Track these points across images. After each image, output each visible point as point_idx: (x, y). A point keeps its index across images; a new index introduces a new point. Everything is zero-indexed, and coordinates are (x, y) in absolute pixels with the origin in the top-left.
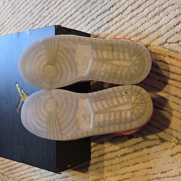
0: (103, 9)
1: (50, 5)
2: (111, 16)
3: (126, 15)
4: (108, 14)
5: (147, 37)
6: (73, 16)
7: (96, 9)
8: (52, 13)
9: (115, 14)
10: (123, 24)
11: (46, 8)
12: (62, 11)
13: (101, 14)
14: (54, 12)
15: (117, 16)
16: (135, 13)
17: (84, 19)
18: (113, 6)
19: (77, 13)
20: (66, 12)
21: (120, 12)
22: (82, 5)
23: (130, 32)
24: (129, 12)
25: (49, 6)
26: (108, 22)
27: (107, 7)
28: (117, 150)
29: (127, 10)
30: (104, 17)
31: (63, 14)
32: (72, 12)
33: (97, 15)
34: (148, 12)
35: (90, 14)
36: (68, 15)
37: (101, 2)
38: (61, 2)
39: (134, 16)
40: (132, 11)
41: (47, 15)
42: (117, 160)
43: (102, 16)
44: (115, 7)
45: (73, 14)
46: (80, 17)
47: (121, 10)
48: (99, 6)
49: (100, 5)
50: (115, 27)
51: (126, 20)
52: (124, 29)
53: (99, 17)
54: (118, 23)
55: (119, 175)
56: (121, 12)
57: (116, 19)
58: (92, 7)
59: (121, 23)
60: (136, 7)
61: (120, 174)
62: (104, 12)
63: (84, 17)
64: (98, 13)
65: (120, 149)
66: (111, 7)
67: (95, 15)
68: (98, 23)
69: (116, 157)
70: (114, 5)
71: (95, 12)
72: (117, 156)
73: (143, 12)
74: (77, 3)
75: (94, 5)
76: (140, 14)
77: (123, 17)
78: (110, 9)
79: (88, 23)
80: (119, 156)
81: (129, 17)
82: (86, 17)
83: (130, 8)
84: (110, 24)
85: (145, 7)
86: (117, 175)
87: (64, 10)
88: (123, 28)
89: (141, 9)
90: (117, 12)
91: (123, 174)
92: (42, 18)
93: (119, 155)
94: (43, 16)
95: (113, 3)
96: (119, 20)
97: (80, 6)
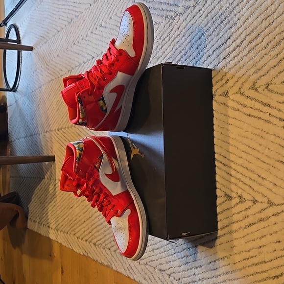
0: (220, 42)
1: (164, 42)
2: (228, 51)
3: (244, 47)
4: (224, 48)
5: (267, 73)
6: (188, 54)
7: (211, 44)
8: (166, 52)
9: (232, 48)
10: (242, 59)
11: (160, 46)
13: (217, 48)
14: (168, 50)
15: (234, 50)
16: (253, 44)
17: (200, 56)
18: (229, 38)
19: (192, 50)
20: (180, 49)
21: (237, 44)
22: (197, 40)
23: (249, 68)
24: (247, 44)
25: (163, 44)
26: (225, 58)
27: (223, 40)
28: (241, 219)
29: (244, 42)
30: (220, 52)
31: (177, 53)
32: (187, 49)
33: (213, 51)
34: (267, 42)
35: (205, 50)
36: (182, 53)
37: (217, 34)
38: (175, 38)
39: (253, 48)
40: (250, 42)
41: (161, 55)
42: (241, 233)
43: (218, 52)
44: (232, 39)
45: (188, 51)
46: (195, 54)
47: (238, 42)
48: (215, 40)
49: (215, 38)
50: (232, 64)
51: (244, 54)
52: (242, 65)
53: (215, 53)
54: (236, 58)
55: (244, 253)
56: (239, 44)
57: (234, 54)
58: (207, 41)
59: (239, 58)
60: (254, 37)
61: (245, 251)
62: (220, 46)
63: (199, 54)
64: (214, 48)
65: (244, 219)
66: (227, 40)
67: (211, 51)
68: (214, 60)
69: (239, 229)
70: (231, 36)
71: (211, 46)
72: (241, 228)
73: (262, 43)
74: (192, 37)
75: (210, 39)
76: (259, 45)
77: (240, 50)
78: (227, 41)
79: (204, 60)
80: (243, 228)
81: (247, 50)
82: (201, 53)
83: (248, 39)
84: (228, 60)
85: (264, 36)
86: (242, 253)
87: (179, 47)
88: (241, 63)
89: (260, 39)
90: (234, 45)
91: (249, 251)
92: (156, 59)
93: (243, 226)
94: (157, 56)
95: (230, 34)
96: (236, 54)
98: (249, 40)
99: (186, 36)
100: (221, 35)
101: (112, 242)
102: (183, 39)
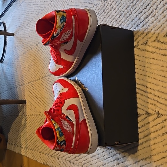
0: (141, 9)
1: (101, 16)
2: (147, 14)
3: (159, 10)
4: (144, 12)
6: (118, 21)
7: (135, 11)
9: (150, 12)
10: (157, 18)
12: (110, 18)
13: (139, 13)
15: (152, 13)
17: (126, 21)
18: (148, 5)
19: (121, 17)
20: (112, 18)
21: (154, 8)
23: (163, 23)
24: (161, 7)
26: (145, 19)
27: (144, 7)
28: (159, 129)
30: (141, 16)
31: (110, 21)
32: (117, 17)
33: (136, 15)
35: (130, 16)
36: (114, 21)
37: (139, 4)
38: (109, 12)
39: (166, 9)
42: (159, 139)
43: (140, 16)
44: (150, 5)
45: (118, 19)
46: (123, 20)
47: (155, 6)
49: (138, 7)
50: (151, 22)
51: (159, 14)
52: (158, 21)
53: (137, 17)
54: (153, 18)
55: (162, 153)
56: (155, 8)
57: (152, 15)
58: (132, 10)
59: (156, 17)
61: (163, 152)
62: (141, 12)
63: (126, 19)
64: (137, 13)
65: (161, 129)
66: (147, 6)
67: (135, 16)
68: (137, 22)
69: (158, 136)
70: (149, 3)
71: (134, 13)
74: (120, 9)
77: (156, 12)
78: (146, 7)
79: (129, 23)
80: (161, 135)
81: (162, 10)
82: (127, 19)
84: (147, 20)
86: (160, 153)
87: (111, 17)
88: (157, 20)
90: (152, 9)
91: (166, 152)
93: (161, 134)
95: (148, 2)
96: (153, 15)
97: (123, 11)
98: (163, 4)
99: (117, 9)
100: (141, 4)
102: (115, 11)
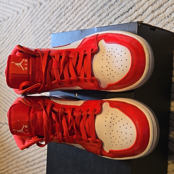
0: (122, 11)
1: (68, 10)
2: (130, 19)
3: (146, 16)
4: (126, 16)
6: (90, 21)
7: (113, 12)
8: (69, 19)
9: (134, 17)
11: (63, 14)
12: (79, 16)
13: (119, 16)
14: (71, 17)
15: (136, 18)
16: (156, 13)
17: (101, 23)
18: (131, 8)
19: (94, 17)
20: (83, 17)
21: (139, 13)
22: (99, 9)
24: (149, 13)
25: (66, 12)
27: (125, 9)
29: (147, 11)
30: (122, 20)
31: (80, 19)
32: (89, 16)
33: (114, 19)
34: (170, 12)
35: (107, 18)
36: (85, 20)
37: (119, 4)
38: (78, 7)
39: (155, 17)
40: (153, 12)
41: (64, 21)
43: (120, 19)
44: (134, 9)
45: (90, 18)
46: (97, 21)
47: (140, 11)
48: (117, 9)
49: (117, 7)
53: (117, 20)
56: (141, 13)
58: (109, 10)
60: (157, 8)
62: (122, 15)
63: (101, 21)
64: (116, 16)
66: (129, 9)
70: (133, 6)
71: (113, 15)
73: (165, 13)
74: (94, 7)
75: (112, 8)
76: (162, 15)
78: (129, 10)
81: (149, 18)
82: (103, 20)
83: (150, 9)
85: (167, 7)
87: (81, 15)
89: (162, 9)
90: (136, 14)
92: (59, 24)
94: (61, 22)
95: (132, 5)
97: (97, 10)
98: (152, 10)
99: (89, 6)
100: (123, 5)
101: (14, 172)
102: (86, 8)
